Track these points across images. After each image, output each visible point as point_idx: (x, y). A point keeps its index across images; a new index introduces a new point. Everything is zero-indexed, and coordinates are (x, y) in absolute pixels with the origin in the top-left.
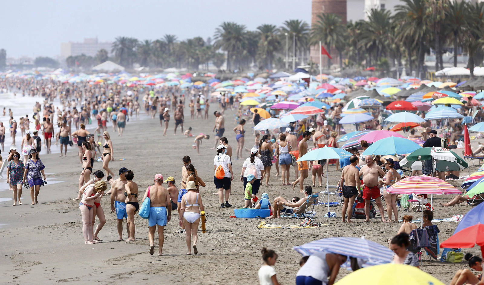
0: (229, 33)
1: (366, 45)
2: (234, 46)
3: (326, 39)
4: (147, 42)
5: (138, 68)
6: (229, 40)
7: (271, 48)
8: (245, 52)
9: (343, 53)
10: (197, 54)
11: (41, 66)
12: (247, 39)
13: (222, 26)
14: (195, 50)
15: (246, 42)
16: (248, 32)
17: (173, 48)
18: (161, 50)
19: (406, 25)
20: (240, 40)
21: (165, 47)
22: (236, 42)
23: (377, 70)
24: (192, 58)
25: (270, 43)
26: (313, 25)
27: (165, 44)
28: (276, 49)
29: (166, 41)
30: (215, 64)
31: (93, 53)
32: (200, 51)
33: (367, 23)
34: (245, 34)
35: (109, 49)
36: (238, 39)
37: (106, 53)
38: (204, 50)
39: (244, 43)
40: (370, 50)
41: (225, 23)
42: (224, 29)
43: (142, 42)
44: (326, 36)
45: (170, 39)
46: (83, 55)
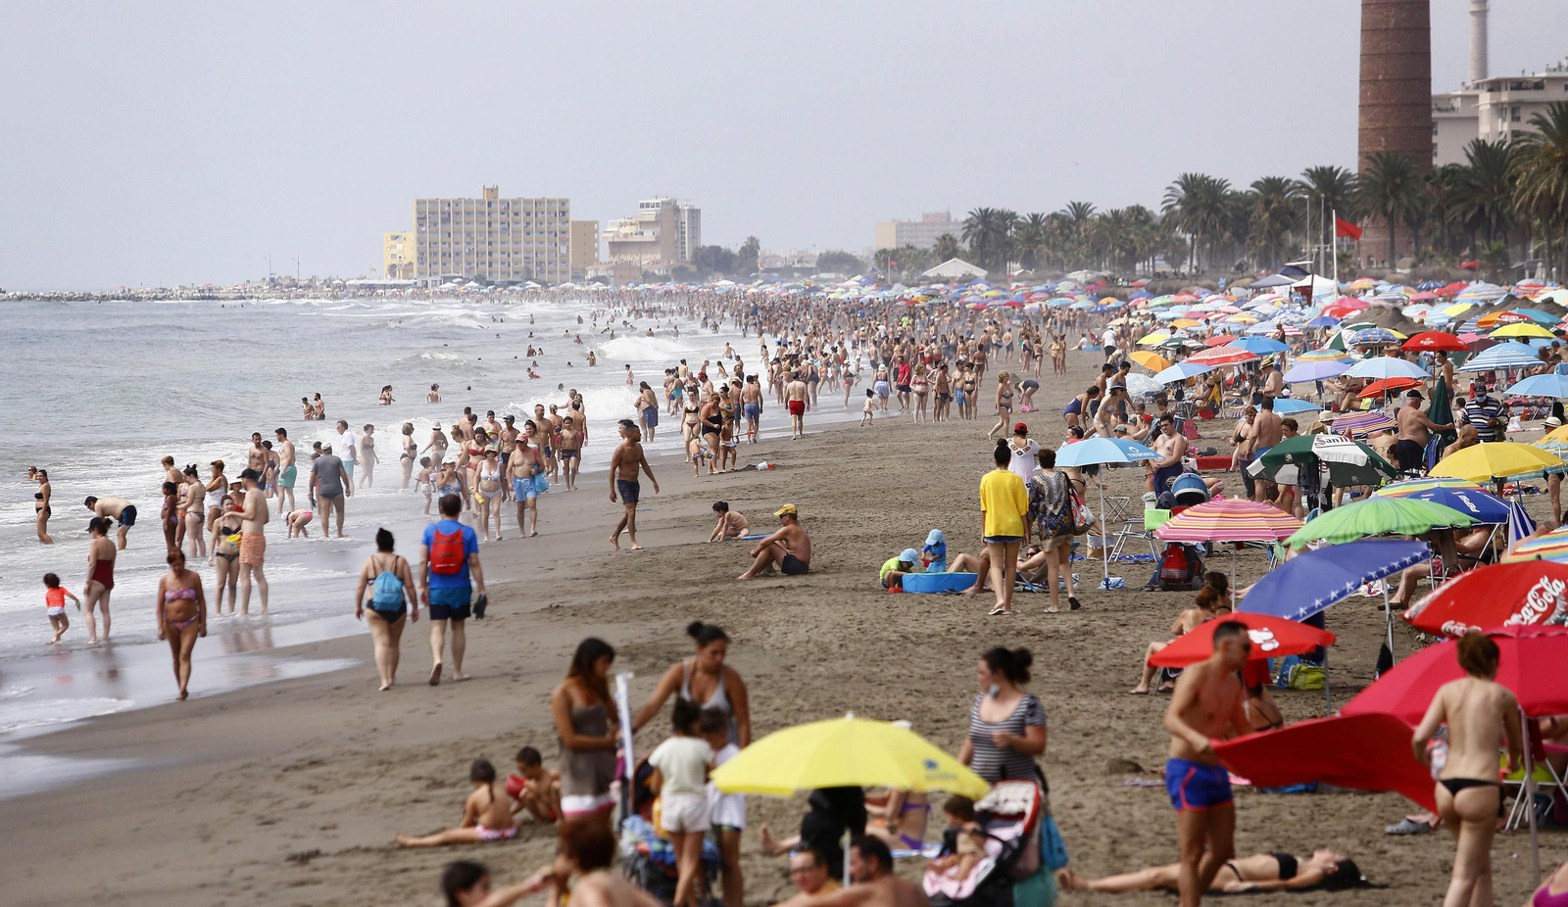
0: (1195, 195)
1: (1464, 214)
2: (1204, 222)
3: (1385, 205)
4: (1035, 217)
5: (1016, 269)
6: (1193, 211)
7: (1278, 226)
8: (1227, 234)
9: (1422, 232)
10: (1132, 241)
11: (828, 271)
12: (1232, 209)
13: (1180, 183)
14: (1128, 234)
15: (1229, 214)
16: (1234, 193)
17: (1085, 230)
18: (1062, 234)
19: (1538, 172)
20: (1217, 211)
21: (1069, 228)
22: (1209, 214)
23: (1482, 267)
24: (1122, 249)
25: (1274, 215)
26: (1361, 176)
27: (1070, 221)
28: (1286, 227)
29: (1071, 214)
30: (1166, 259)
31: (927, 242)
32: (1136, 235)
33: (1465, 170)
34: (1226, 197)
35: (958, 234)
36: (1212, 209)
37: (953, 241)
38: (1145, 232)
39: (1225, 216)
40: (1471, 227)
41: (1185, 176)
42: (1183, 188)
43: (1024, 218)
44: (1385, 198)
45: (1081, 211)
46: (910, 247)
